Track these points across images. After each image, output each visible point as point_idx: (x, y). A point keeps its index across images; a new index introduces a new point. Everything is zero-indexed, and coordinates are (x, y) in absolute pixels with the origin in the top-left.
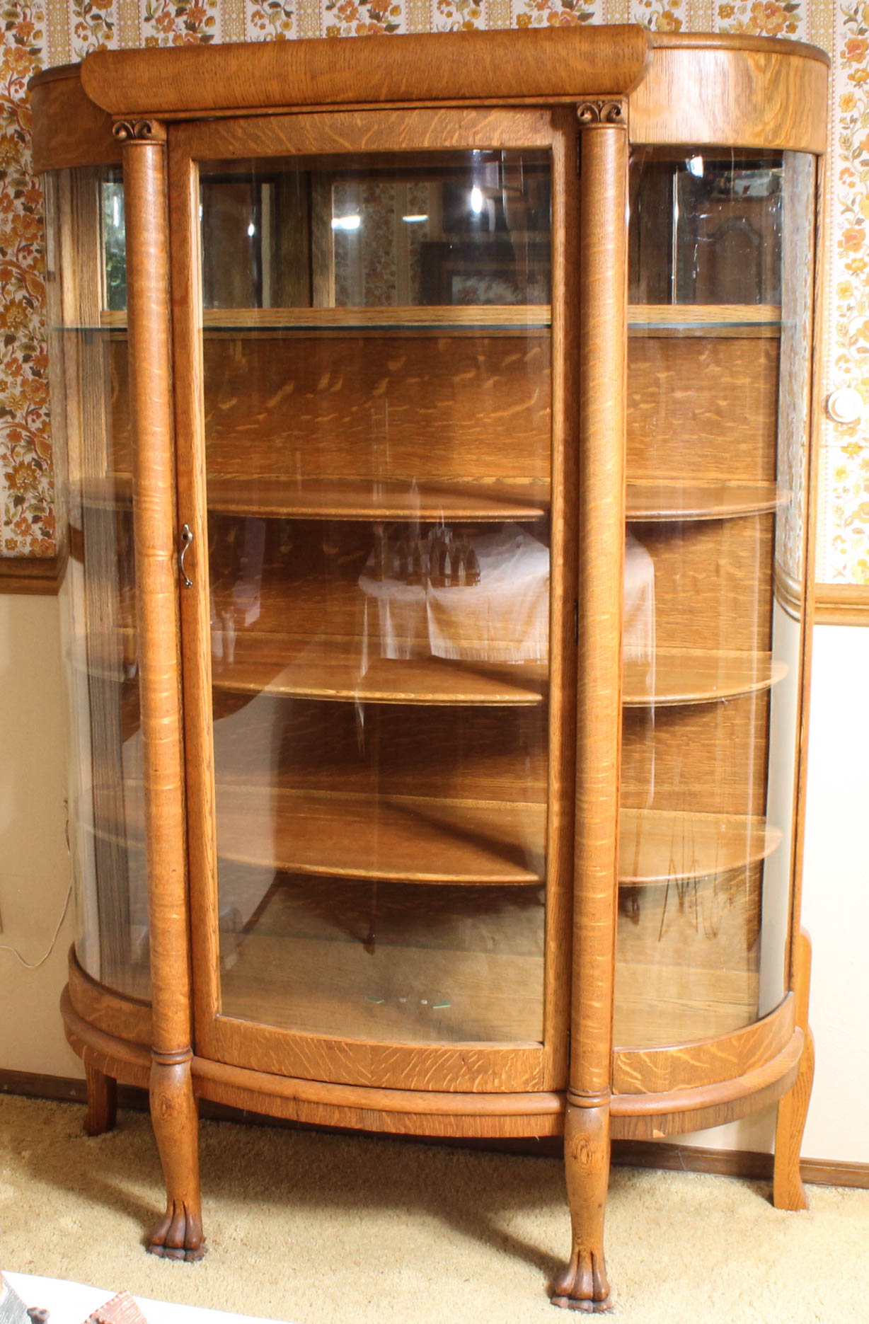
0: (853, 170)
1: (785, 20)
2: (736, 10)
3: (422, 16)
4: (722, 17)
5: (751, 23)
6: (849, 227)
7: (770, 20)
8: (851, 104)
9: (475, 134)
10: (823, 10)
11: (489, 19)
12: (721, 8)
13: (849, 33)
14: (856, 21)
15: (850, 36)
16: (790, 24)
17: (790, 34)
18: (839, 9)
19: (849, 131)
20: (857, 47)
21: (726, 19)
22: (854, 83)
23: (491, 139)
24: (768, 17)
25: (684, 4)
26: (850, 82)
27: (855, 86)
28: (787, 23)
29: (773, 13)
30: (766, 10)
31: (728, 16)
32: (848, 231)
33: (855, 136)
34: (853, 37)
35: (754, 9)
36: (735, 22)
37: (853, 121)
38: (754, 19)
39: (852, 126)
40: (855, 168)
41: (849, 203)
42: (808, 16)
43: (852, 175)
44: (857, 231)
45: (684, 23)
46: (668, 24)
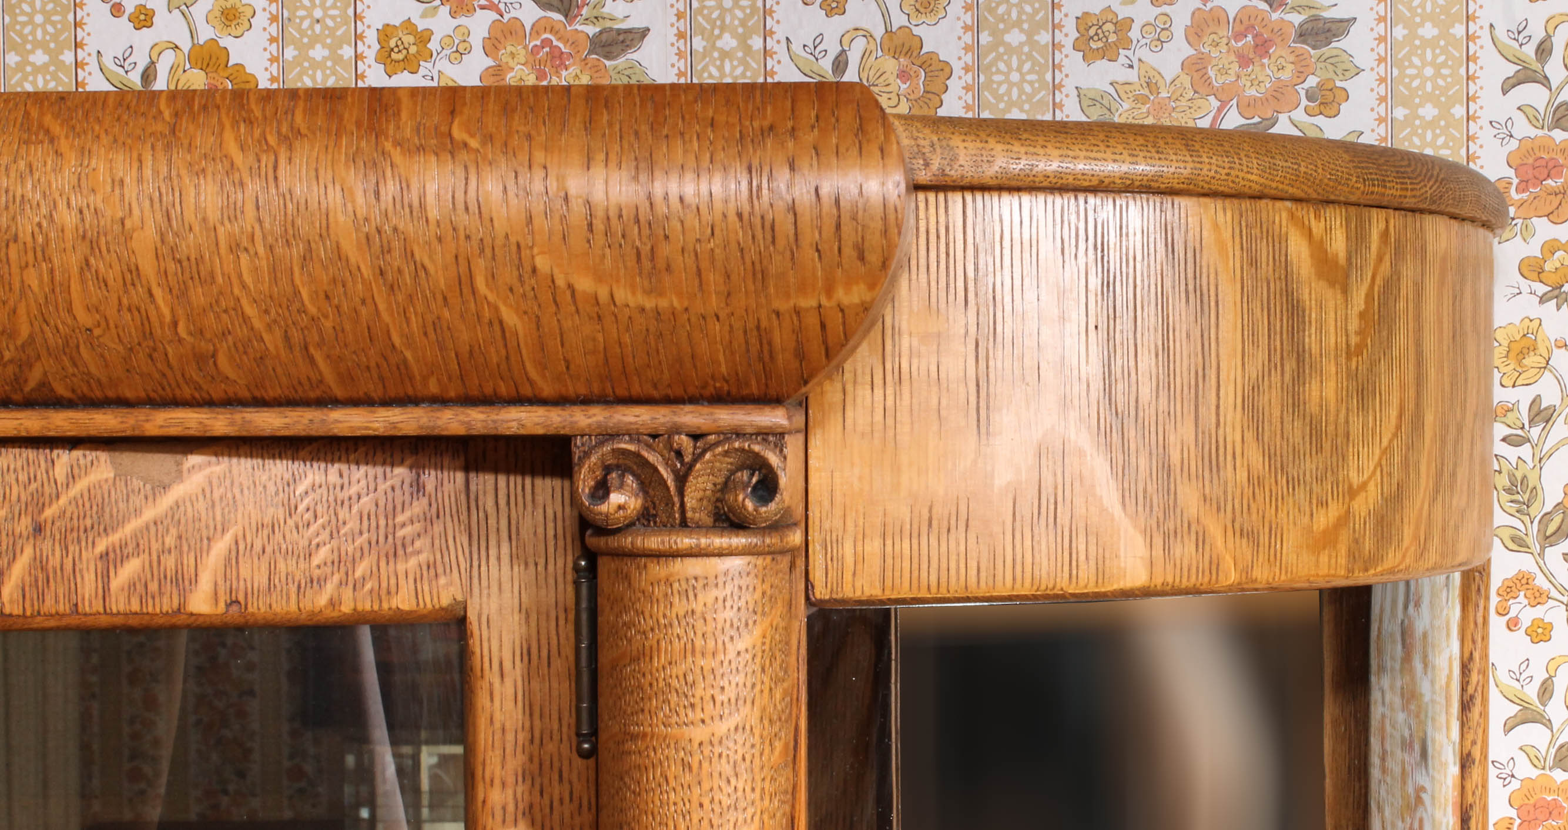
0: (1541, 581)
1: (1301, 75)
2: (1134, 34)
3: (48, 20)
4: (1090, 56)
5: (1186, 80)
6: (1534, 773)
7: (1254, 69)
8: (1531, 360)
9: (109, 561)
10: (1432, 43)
11: (280, 40)
12: (1083, 21)
13: (1520, 119)
14: (1545, 81)
15: (1523, 129)
16: (1320, 86)
17: (1320, 120)
18: (1485, 39)
19: (1525, 451)
20: (1551, 169)
21: (1102, 64)
22: (1541, 289)
23: (183, 582)
24: (1244, 61)
25: (956, 8)
26: (1524, 284)
27: (1543, 300)
28: (1312, 81)
29: (1262, 47)
30: (1239, 36)
31: (1109, 53)
32: (1529, 787)
33: (1548, 466)
34: (1533, 132)
35: (1196, 31)
36: (1132, 76)
37: (1541, 415)
38: (1196, 67)
39: (1535, 432)
40: (1549, 577)
41: (1532, 692)
42: (1381, 60)
43: (1538, 598)
44: (1559, 790)
45: (958, 70)
46: (903, 75)
